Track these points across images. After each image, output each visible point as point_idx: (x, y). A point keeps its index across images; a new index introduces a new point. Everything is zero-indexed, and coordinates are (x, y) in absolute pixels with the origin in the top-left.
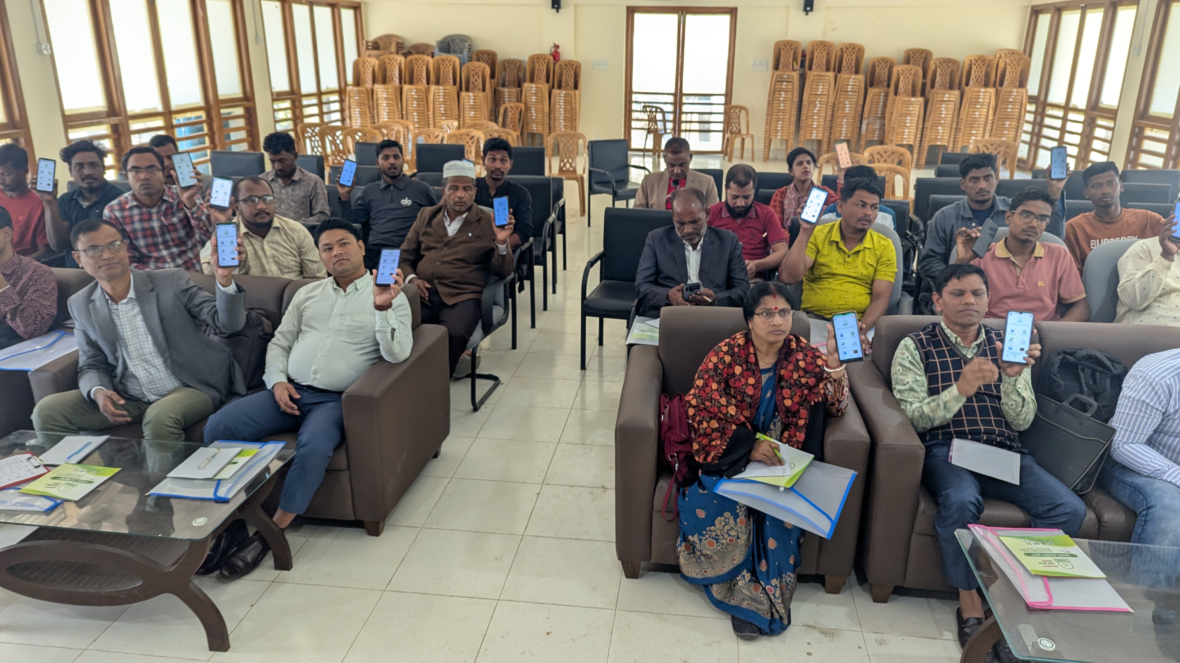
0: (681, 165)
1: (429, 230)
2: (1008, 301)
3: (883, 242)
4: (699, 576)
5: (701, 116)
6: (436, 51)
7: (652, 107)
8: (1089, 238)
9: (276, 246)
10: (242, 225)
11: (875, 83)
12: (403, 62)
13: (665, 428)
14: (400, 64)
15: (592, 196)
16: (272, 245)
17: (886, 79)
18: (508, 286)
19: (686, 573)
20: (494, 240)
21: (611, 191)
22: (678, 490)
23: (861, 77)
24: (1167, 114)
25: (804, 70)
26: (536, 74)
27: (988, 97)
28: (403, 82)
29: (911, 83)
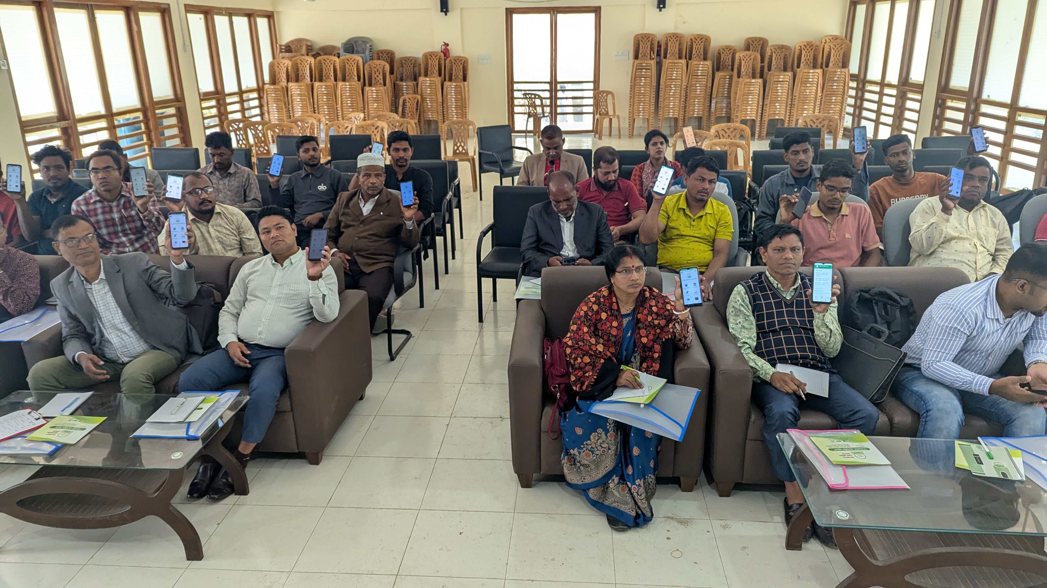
0: (555, 148)
1: (346, 210)
2: (823, 251)
3: (721, 208)
4: (580, 483)
5: (574, 100)
6: (341, 52)
7: (532, 94)
8: (889, 197)
9: (219, 229)
10: (189, 213)
11: (721, 67)
12: (313, 62)
13: (547, 366)
14: (310, 64)
15: (482, 175)
16: (215, 228)
17: (730, 64)
18: (415, 255)
19: (569, 481)
20: (402, 217)
21: (499, 169)
22: (560, 414)
23: (709, 63)
24: (964, 87)
25: (660, 58)
26: (429, 69)
27: (817, 77)
28: (314, 79)
29: (751, 66)
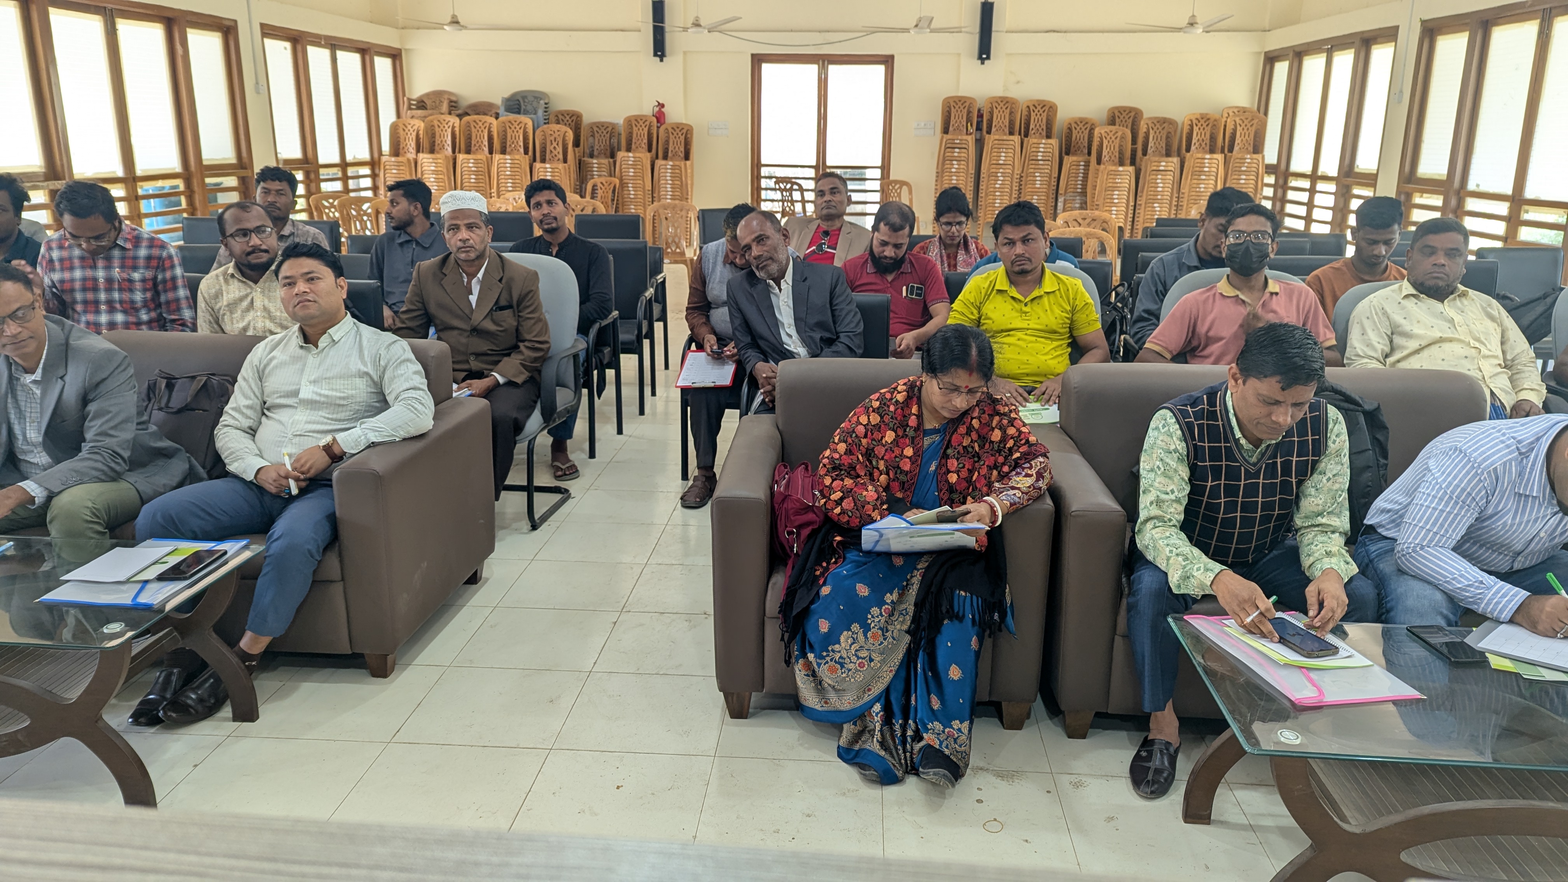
6: (501, 111)
7: (788, 183)
11: (1072, 149)
12: (457, 125)
13: (779, 500)
14: (453, 127)
17: (1086, 145)
19: (807, 706)
23: (1054, 142)
24: (1439, 175)
25: (981, 134)
26: (634, 141)
27: (1215, 166)
28: (457, 150)
29: (1117, 149)
